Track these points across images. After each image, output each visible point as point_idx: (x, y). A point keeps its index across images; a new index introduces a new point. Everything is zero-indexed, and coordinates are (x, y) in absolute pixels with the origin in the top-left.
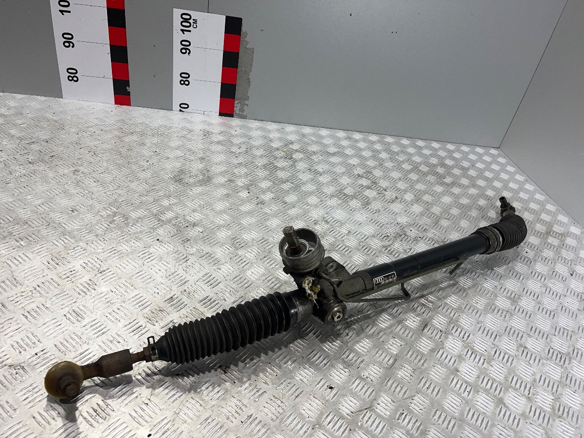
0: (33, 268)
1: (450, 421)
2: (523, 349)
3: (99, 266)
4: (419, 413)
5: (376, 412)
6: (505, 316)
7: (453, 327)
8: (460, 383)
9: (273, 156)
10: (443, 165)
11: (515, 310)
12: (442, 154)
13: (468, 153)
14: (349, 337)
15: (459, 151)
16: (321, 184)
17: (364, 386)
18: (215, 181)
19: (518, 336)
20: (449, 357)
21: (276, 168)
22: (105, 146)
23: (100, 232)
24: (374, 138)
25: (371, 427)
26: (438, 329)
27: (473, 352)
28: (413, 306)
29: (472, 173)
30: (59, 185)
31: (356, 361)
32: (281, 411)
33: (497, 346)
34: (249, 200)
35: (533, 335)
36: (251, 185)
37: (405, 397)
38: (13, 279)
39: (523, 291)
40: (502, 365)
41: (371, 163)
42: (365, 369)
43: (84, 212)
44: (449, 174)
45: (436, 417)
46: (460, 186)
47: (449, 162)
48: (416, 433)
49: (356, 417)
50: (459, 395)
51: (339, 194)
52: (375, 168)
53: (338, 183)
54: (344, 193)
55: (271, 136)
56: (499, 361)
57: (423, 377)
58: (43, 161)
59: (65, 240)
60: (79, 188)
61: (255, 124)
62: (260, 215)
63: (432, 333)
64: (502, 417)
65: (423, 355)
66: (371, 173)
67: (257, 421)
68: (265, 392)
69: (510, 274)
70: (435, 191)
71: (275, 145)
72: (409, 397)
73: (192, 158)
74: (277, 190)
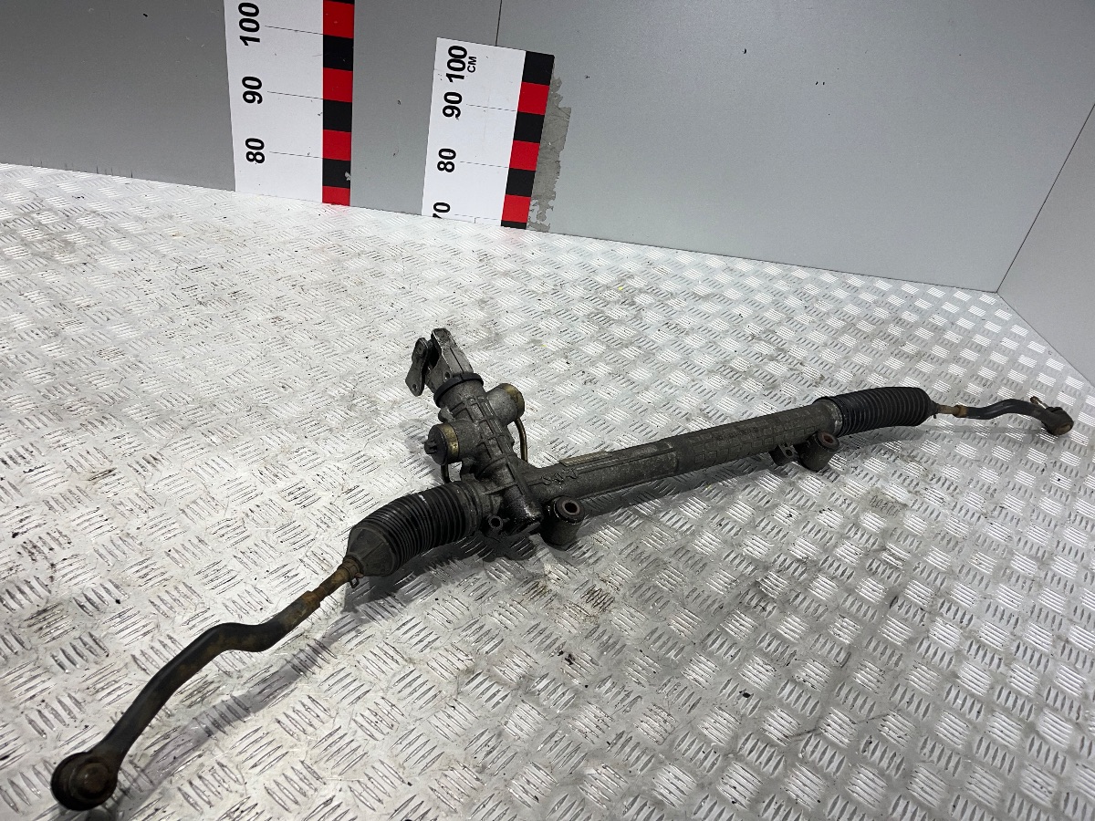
0: (237, 482)
1: (950, 757)
2: (1062, 644)
3: (342, 482)
4: (898, 742)
5: (826, 739)
6: (1031, 588)
7: (943, 604)
8: (962, 696)
9: (601, 299)
10: (899, 321)
11: (1045, 578)
12: (896, 301)
13: (940, 301)
14: (766, 613)
15: (925, 296)
16: (690, 351)
17: (800, 696)
18: (508, 341)
19: (1053, 622)
20: (940, 654)
21: (608, 320)
22: (317, 276)
23: (333, 424)
24: (773, 270)
25: (819, 761)
26: (916, 605)
27: (979, 647)
28: (870, 565)
29: (951, 336)
30: (254, 342)
31: (783, 653)
32: (669, 728)
33: (1020, 638)
34: (568, 376)
35: (1078, 621)
36: (571, 350)
37: (872, 715)
38: (209, 499)
39: (1058, 546)
40: (1029, 669)
41: (771, 315)
42: (799, 666)
43: (303, 389)
44: (911, 337)
45: (926, 751)
46: (932, 359)
47: (909, 316)
48: (897, 773)
49: (793, 744)
50: (962, 716)
51: (723, 368)
52: (780, 323)
53: (717, 350)
54: (731, 368)
55: (594, 263)
56: (1024, 663)
57: (899, 685)
58: (220, 300)
59: (281, 435)
60: (285, 348)
61: (564, 242)
62: (592, 403)
63: (907, 613)
64: (1036, 754)
65: (895, 647)
66: (774, 332)
67: (632, 744)
68: (639, 697)
69: (1034, 517)
70: (889, 368)
71: (602, 279)
72: (879, 717)
73: (466, 300)
74: (615, 359)
